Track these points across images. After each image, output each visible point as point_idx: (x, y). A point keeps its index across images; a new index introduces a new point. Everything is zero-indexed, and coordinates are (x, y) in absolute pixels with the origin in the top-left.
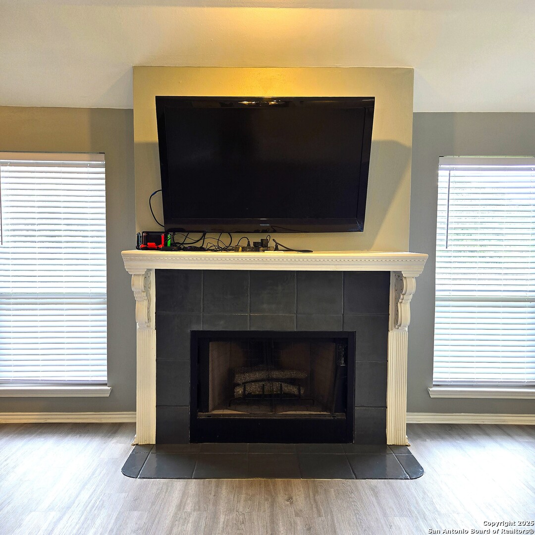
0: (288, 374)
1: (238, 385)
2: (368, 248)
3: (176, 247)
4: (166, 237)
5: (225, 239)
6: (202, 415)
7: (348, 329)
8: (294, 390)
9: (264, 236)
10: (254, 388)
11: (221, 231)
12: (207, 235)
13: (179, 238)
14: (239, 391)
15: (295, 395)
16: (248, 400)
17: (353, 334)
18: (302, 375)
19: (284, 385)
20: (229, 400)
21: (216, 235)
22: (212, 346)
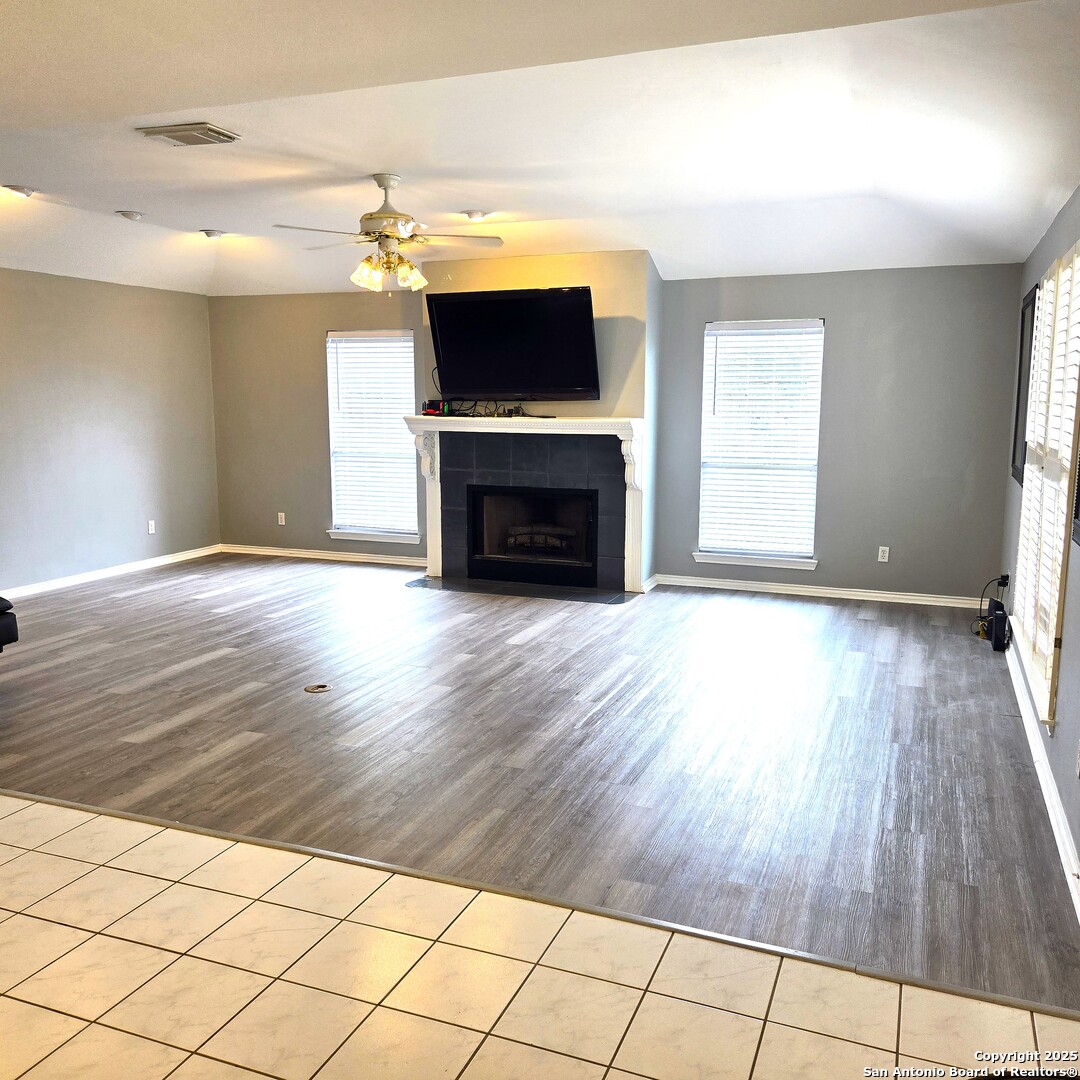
0: (559, 530)
1: (511, 536)
2: (609, 415)
3: (451, 413)
4: (443, 405)
5: (492, 406)
6: (478, 557)
7: (592, 487)
8: (557, 543)
9: (517, 404)
10: (522, 539)
11: (489, 400)
12: (478, 403)
13: (456, 405)
14: (511, 540)
15: (558, 548)
16: (521, 548)
17: (596, 491)
18: (571, 533)
19: (549, 538)
20: (504, 548)
21: (484, 403)
22: (486, 499)
